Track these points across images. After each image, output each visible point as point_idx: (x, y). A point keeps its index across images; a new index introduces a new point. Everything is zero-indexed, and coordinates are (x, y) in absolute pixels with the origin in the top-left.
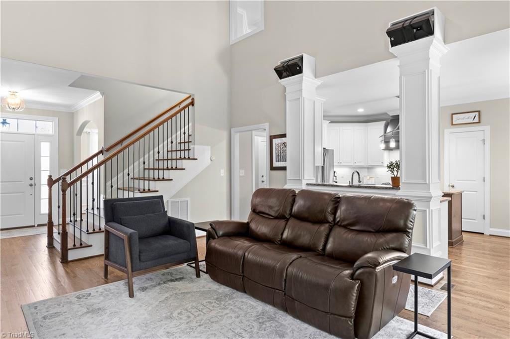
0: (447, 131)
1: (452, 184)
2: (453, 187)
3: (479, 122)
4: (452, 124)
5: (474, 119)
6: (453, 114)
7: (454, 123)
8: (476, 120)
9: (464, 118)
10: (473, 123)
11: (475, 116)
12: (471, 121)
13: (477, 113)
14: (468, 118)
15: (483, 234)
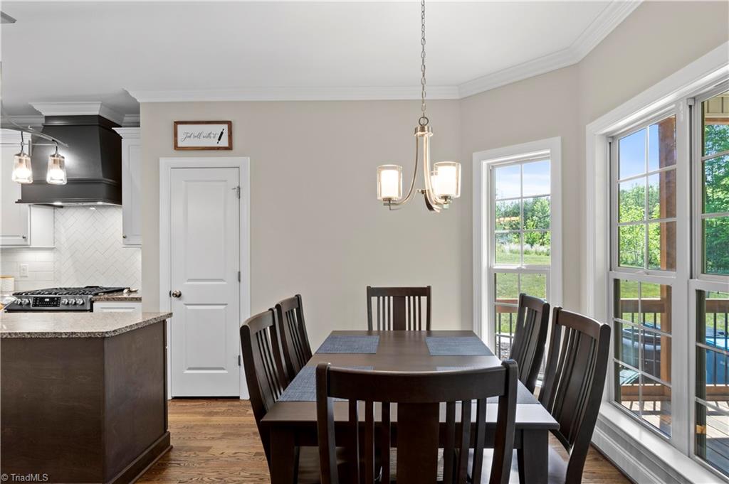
0: (165, 163)
1: (176, 290)
2: (179, 296)
3: (229, 148)
4: (176, 147)
5: (219, 139)
6: (177, 123)
7: (180, 144)
8: (224, 142)
9: (200, 134)
10: (218, 148)
11: (222, 133)
12: (213, 142)
13: (225, 127)
14: (209, 135)
15: (238, 398)
